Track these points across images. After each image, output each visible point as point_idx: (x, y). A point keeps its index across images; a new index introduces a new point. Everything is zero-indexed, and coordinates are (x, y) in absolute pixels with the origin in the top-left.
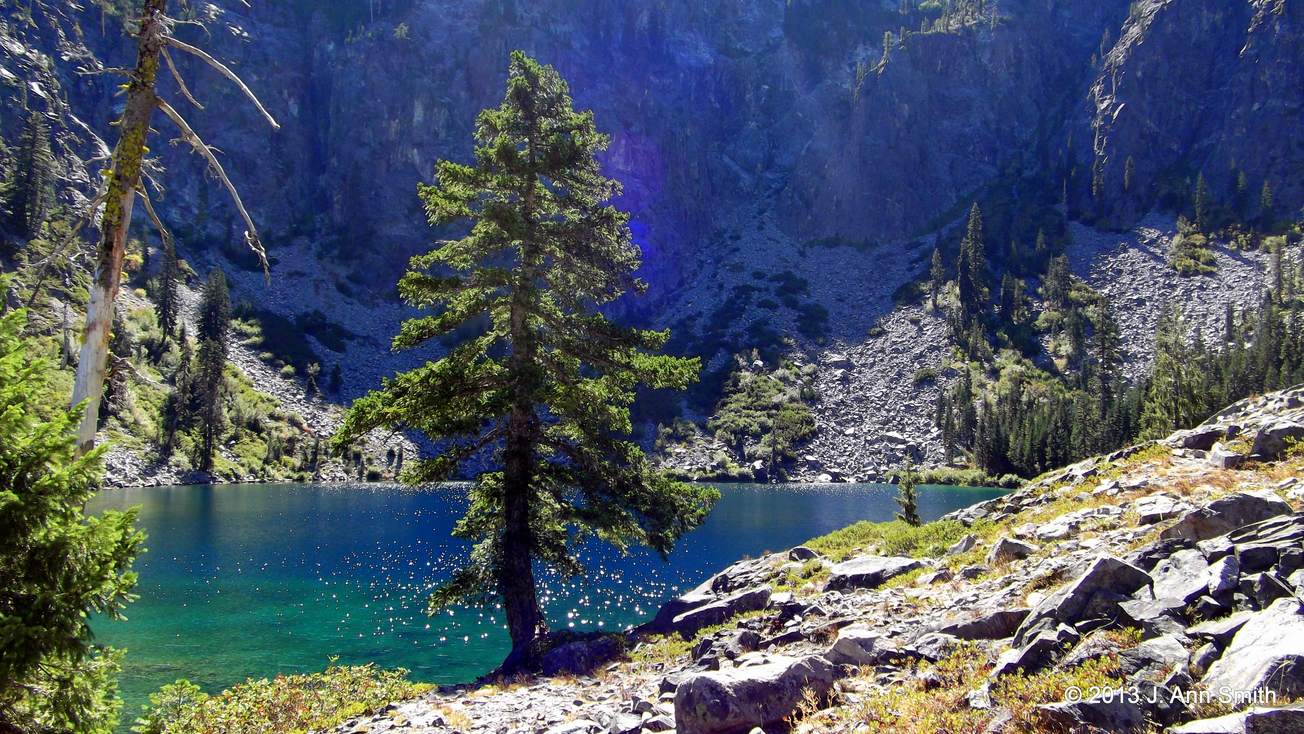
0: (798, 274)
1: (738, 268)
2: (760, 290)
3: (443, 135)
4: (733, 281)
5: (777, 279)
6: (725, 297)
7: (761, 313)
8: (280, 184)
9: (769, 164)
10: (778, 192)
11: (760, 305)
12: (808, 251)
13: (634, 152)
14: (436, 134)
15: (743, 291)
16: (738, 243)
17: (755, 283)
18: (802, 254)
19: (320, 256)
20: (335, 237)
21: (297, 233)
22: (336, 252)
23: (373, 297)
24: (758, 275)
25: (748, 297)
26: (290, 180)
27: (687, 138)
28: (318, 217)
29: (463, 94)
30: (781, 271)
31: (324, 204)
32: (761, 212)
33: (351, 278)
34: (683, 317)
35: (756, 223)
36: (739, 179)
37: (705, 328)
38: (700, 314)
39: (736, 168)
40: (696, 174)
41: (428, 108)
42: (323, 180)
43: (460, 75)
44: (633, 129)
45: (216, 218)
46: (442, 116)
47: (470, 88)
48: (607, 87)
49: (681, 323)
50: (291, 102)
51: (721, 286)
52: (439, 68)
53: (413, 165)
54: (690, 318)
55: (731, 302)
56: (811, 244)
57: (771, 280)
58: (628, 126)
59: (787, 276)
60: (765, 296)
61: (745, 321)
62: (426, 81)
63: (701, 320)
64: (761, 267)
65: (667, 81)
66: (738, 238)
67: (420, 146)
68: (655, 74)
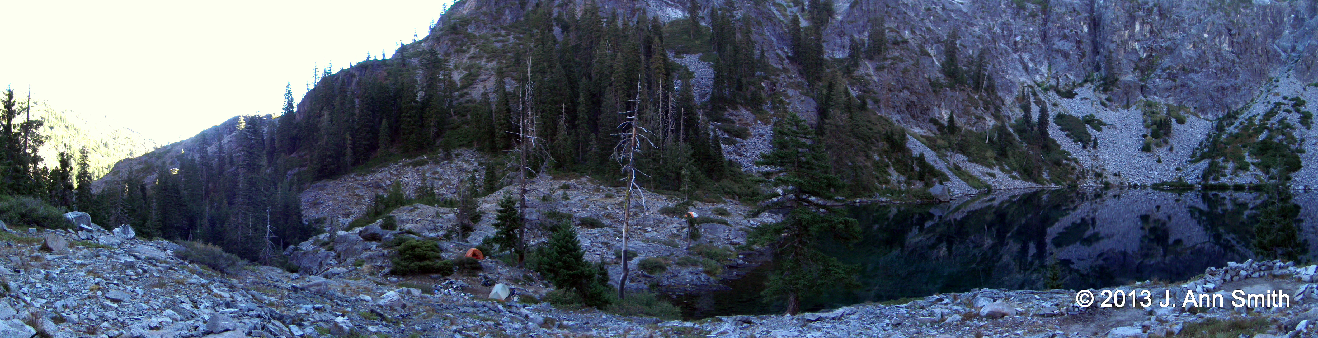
0: (1302, 98)
1: (1277, 94)
2: (1285, 104)
3: (1148, 36)
4: (1274, 100)
5: (1292, 100)
6: (1270, 107)
7: (1284, 114)
8: (1080, 61)
9: (1293, 49)
10: (1296, 61)
11: (1284, 111)
12: (1307, 88)
13: (1232, 42)
14: (1145, 35)
15: (1278, 105)
16: (1278, 84)
17: (1283, 101)
18: (1304, 89)
19: (1095, 91)
20: (1102, 82)
21: (1086, 81)
22: (1101, 88)
23: (1117, 107)
24: (1285, 98)
25: (1280, 107)
26: (1083, 60)
27: (1257, 36)
28: (1095, 74)
29: (1157, 18)
30: (1295, 96)
31: (1098, 68)
32: (1289, 70)
33: (1107, 99)
34: (1251, 115)
35: (1286, 75)
36: (1280, 55)
37: (1260, 120)
38: (1258, 114)
39: (1279, 50)
40: (1260, 52)
41: (1142, 25)
42: (1098, 58)
43: (1156, 9)
44: (1232, 32)
45: (1053, 78)
46: (1147, 28)
47: (1160, 14)
48: (1221, 13)
49: (1250, 118)
50: (1085, 27)
51: (1269, 102)
52: (1146, 7)
53: (1136, 49)
54: (1254, 116)
55: (1272, 109)
56: (1309, 85)
57: (1290, 100)
58: (1230, 30)
59: (1297, 99)
60: (1287, 107)
61: (1277, 118)
62: (1141, 13)
63: (1258, 117)
64: (1286, 94)
65: (1248, 11)
66: (1278, 81)
67: (1138, 41)
68: (1243, 8)
